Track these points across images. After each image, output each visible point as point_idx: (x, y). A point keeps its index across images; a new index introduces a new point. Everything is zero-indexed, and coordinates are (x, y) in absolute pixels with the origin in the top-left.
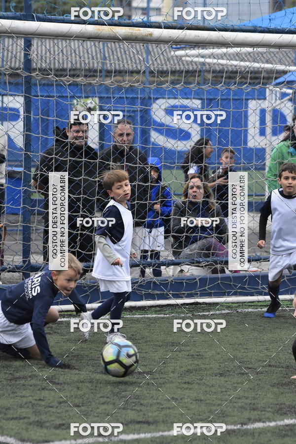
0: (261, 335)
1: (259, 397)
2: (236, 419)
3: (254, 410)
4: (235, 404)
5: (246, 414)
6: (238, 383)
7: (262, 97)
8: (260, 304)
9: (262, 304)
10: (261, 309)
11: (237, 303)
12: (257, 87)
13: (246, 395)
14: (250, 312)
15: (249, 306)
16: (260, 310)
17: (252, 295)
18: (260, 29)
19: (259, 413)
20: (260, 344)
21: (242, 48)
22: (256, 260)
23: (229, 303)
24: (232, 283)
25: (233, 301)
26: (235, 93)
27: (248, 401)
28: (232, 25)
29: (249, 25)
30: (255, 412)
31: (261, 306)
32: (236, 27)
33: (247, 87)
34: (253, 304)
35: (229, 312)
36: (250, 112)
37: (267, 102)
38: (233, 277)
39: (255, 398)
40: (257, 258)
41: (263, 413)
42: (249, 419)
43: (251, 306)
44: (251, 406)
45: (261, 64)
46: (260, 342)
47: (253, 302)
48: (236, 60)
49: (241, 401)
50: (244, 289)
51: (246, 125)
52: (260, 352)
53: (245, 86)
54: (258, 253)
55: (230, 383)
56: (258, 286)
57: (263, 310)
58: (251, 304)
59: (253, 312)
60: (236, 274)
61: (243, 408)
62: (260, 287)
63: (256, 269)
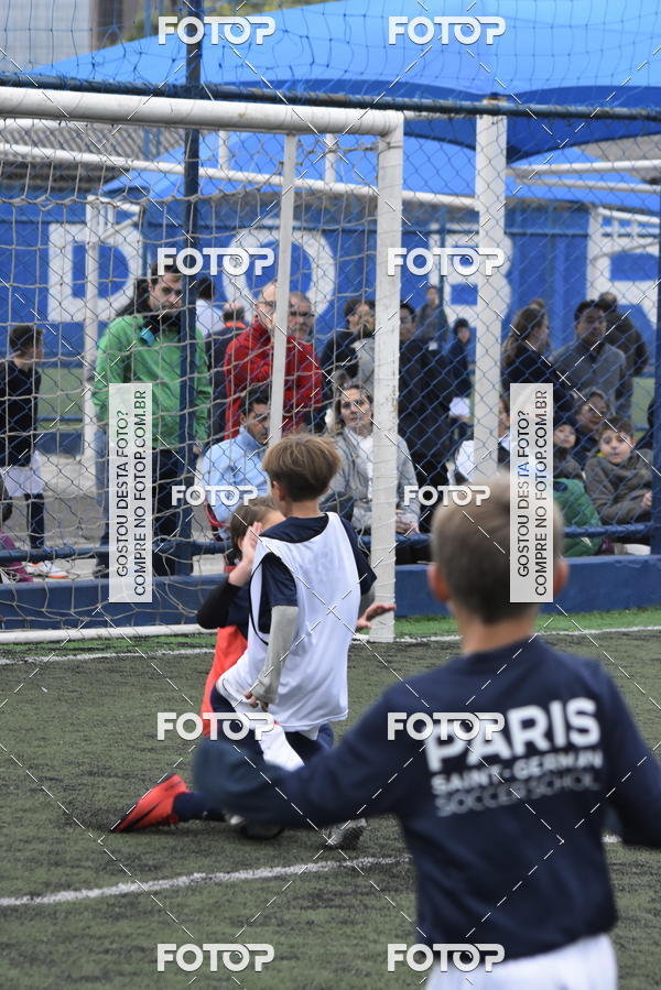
0: (75, 710)
1: (68, 839)
2: (19, 884)
3: (57, 864)
4: (18, 854)
5: (41, 874)
6: (25, 811)
7: (76, 219)
8: (71, 646)
9: (76, 645)
10: (75, 655)
11: (26, 644)
12: (67, 201)
13: (42, 834)
14: (52, 663)
15: (51, 649)
16: (71, 657)
17: (55, 626)
18: (72, 83)
19: (68, 870)
20: (71, 728)
21: (36, 121)
22: (65, 556)
23: (7, 644)
24: (14, 604)
25: (16, 641)
26: (21, 210)
27: (45, 847)
28: (16, 74)
29: (51, 74)
30: (60, 870)
31: (75, 649)
32: (22, 78)
33: (47, 199)
34: (58, 646)
35: (8, 662)
36: (52, 251)
37: (87, 230)
38: (18, 591)
39: (58, 841)
40: (67, 551)
41: (76, 871)
42: (47, 885)
43: (54, 650)
44: (52, 856)
45: (75, 154)
46: (72, 724)
47: (58, 642)
48: (26, 144)
49: (31, 847)
50: (41, 614)
51: (45, 278)
52: (72, 744)
53: (43, 198)
54: (69, 541)
55: (9, 810)
56: (70, 609)
57: (79, 657)
58: (55, 646)
59: (58, 663)
60: (23, 585)
61: (34, 862)
62: (72, 611)
63: (64, 574)
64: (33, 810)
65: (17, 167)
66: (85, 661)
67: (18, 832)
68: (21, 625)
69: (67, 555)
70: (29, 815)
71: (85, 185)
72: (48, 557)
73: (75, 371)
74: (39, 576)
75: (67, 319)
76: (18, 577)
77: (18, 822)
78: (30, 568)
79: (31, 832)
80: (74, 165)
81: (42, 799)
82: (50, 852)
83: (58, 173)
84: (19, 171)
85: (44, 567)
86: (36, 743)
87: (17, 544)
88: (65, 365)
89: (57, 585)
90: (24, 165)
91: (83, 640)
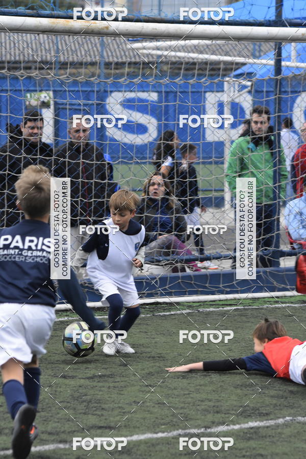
1: (223, 399)
2: (199, 422)
3: (218, 412)
4: (198, 407)
5: (210, 417)
6: (201, 386)
7: (220, 89)
8: (221, 303)
9: (223, 303)
10: (223, 308)
11: (199, 302)
12: (216, 81)
13: (210, 397)
14: (212, 312)
15: (211, 305)
16: (222, 309)
17: (213, 293)
19: (223, 415)
21: (200, 41)
23: (190, 302)
24: (192, 282)
25: (194, 301)
26: (193, 86)
27: (211, 404)
30: (219, 415)
31: (223, 305)
33: (206, 80)
34: (214, 303)
35: (190, 311)
36: (208, 105)
37: (226, 95)
38: (195, 276)
39: (218, 401)
40: (218, 256)
41: (227, 416)
42: (213, 423)
43: (213, 305)
44: (215, 408)
45: (219, 57)
47: (214, 301)
48: (194, 53)
49: (204, 404)
50: (205, 287)
53: (204, 79)
54: (219, 250)
55: (193, 385)
56: (219, 285)
57: (225, 309)
58: (213, 303)
59: (215, 312)
60: (197, 273)
61: (206, 411)
62: (221, 286)
63: (216, 267)
64: (205, 385)
65: (190, 65)
66: (229, 311)
67: (198, 396)
68: (196, 293)
69: (218, 258)
70: (203, 387)
71: (224, 73)
72: (208, 259)
73: (220, 166)
74: (205, 268)
75: (216, 139)
76: (194, 269)
77: (198, 391)
78: (199, 264)
79: (204, 396)
80: (219, 63)
81: (209, 380)
82: (214, 406)
83: (211, 67)
84: (192, 66)
85: (206, 264)
86: (205, 352)
87: (193, 253)
88: (216, 163)
89: (214, 273)
90: (194, 64)
91: (226, 300)
